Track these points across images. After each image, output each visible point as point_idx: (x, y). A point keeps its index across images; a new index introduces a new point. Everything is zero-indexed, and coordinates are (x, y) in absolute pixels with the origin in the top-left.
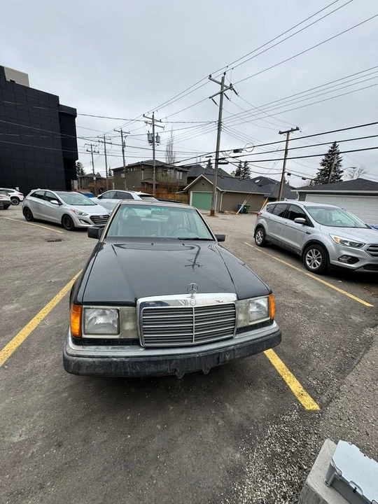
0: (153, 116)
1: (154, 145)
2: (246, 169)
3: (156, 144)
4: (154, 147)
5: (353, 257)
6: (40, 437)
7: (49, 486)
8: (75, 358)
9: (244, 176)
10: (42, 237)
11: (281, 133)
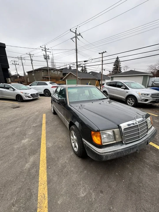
0: (45, 47)
1: (47, 60)
2: (85, 68)
3: (48, 59)
4: (47, 61)
5: (146, 99)
6: (91, 191)
7: (112, 209)
8: (104, 154)
9: (85, 72)
10: (9, 107)
11: (99, 53)
